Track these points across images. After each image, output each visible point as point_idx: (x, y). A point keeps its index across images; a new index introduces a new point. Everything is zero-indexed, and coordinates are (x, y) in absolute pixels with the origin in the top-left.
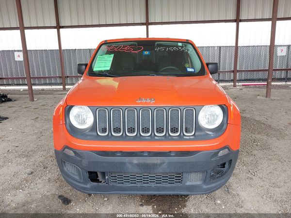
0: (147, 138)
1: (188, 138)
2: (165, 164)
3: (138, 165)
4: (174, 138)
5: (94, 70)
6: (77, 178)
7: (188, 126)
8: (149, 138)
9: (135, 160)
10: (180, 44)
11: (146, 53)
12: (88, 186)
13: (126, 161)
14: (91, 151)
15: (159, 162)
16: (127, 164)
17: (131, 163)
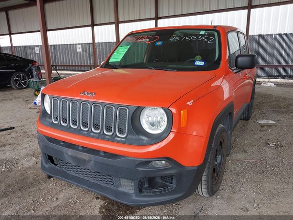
1: (119, 139)
2: (92, 162)
3: (72, 157)
4: (107, 137)
7: (122, 127)
8: (86, 133)
11: (159, 43)
14: (44, 136)
17: (67, 154)
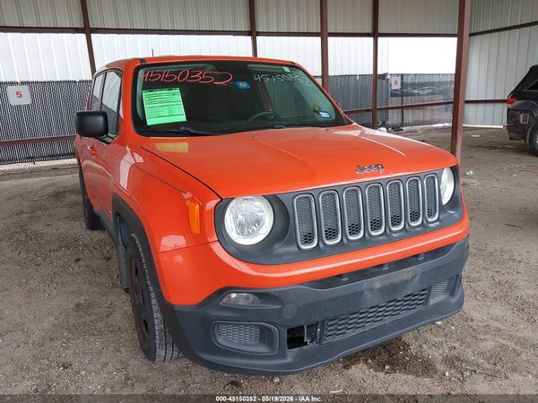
0: (381, 238)
1: (434, 225)
2: (417, 278)
3: (381, 290)
4: (417, 229)
5: (149, 124)
6: (262, 349)
7: (431, 206)
8: (384, 237)
9: (377, 282)
10: (287, 69)
11: (243, 85)
12: (289, 360)
13: (364, 288)
14: (301, 284)
15: (410, 275)
16: (366, 292)
17: (371, 290)
